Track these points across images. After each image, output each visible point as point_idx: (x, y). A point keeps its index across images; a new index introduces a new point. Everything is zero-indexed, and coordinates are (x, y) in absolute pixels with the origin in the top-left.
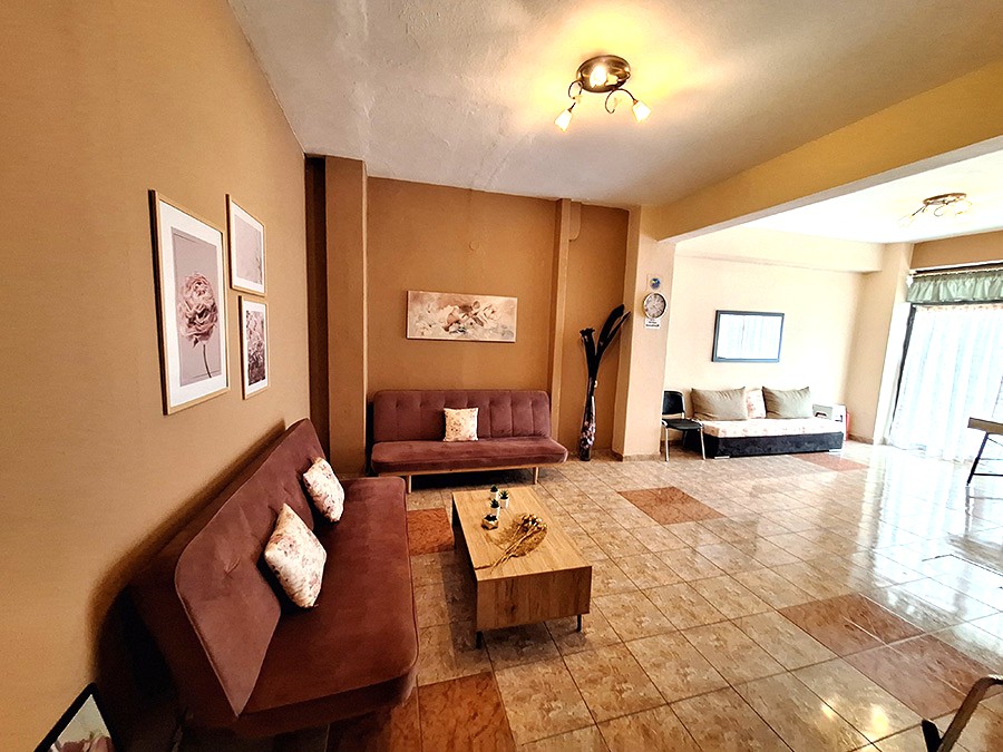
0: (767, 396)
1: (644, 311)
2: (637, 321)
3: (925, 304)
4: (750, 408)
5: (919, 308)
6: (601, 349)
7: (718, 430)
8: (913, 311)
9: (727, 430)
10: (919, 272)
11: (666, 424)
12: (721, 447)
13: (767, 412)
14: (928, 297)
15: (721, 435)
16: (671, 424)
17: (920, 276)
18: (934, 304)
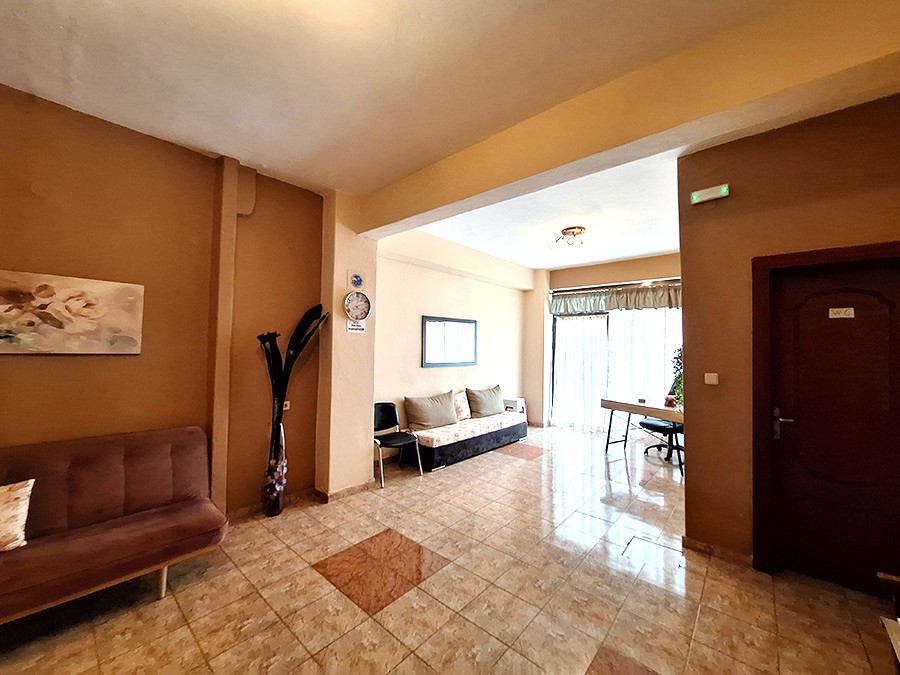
0: (471, 397)
1: (345, 312)
2: (337, 323)
3: (560, 315)
4: (458, 412)
5: (558, 318)
6: (290, 360)
7: (433, 439)
8: (555, 320)
9: (440, 437)
10: (555, 292)
11: (379, 442)
12: (437, 457)
13: (471, 412)
14: (562, 311)
15: (436, 445)
16: (385, 441)
17: (556, 295)
18: (566, 315)
